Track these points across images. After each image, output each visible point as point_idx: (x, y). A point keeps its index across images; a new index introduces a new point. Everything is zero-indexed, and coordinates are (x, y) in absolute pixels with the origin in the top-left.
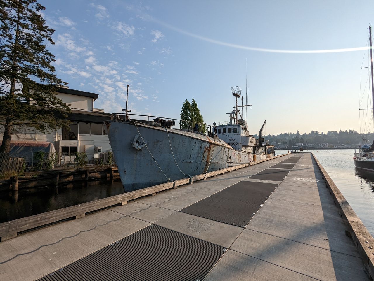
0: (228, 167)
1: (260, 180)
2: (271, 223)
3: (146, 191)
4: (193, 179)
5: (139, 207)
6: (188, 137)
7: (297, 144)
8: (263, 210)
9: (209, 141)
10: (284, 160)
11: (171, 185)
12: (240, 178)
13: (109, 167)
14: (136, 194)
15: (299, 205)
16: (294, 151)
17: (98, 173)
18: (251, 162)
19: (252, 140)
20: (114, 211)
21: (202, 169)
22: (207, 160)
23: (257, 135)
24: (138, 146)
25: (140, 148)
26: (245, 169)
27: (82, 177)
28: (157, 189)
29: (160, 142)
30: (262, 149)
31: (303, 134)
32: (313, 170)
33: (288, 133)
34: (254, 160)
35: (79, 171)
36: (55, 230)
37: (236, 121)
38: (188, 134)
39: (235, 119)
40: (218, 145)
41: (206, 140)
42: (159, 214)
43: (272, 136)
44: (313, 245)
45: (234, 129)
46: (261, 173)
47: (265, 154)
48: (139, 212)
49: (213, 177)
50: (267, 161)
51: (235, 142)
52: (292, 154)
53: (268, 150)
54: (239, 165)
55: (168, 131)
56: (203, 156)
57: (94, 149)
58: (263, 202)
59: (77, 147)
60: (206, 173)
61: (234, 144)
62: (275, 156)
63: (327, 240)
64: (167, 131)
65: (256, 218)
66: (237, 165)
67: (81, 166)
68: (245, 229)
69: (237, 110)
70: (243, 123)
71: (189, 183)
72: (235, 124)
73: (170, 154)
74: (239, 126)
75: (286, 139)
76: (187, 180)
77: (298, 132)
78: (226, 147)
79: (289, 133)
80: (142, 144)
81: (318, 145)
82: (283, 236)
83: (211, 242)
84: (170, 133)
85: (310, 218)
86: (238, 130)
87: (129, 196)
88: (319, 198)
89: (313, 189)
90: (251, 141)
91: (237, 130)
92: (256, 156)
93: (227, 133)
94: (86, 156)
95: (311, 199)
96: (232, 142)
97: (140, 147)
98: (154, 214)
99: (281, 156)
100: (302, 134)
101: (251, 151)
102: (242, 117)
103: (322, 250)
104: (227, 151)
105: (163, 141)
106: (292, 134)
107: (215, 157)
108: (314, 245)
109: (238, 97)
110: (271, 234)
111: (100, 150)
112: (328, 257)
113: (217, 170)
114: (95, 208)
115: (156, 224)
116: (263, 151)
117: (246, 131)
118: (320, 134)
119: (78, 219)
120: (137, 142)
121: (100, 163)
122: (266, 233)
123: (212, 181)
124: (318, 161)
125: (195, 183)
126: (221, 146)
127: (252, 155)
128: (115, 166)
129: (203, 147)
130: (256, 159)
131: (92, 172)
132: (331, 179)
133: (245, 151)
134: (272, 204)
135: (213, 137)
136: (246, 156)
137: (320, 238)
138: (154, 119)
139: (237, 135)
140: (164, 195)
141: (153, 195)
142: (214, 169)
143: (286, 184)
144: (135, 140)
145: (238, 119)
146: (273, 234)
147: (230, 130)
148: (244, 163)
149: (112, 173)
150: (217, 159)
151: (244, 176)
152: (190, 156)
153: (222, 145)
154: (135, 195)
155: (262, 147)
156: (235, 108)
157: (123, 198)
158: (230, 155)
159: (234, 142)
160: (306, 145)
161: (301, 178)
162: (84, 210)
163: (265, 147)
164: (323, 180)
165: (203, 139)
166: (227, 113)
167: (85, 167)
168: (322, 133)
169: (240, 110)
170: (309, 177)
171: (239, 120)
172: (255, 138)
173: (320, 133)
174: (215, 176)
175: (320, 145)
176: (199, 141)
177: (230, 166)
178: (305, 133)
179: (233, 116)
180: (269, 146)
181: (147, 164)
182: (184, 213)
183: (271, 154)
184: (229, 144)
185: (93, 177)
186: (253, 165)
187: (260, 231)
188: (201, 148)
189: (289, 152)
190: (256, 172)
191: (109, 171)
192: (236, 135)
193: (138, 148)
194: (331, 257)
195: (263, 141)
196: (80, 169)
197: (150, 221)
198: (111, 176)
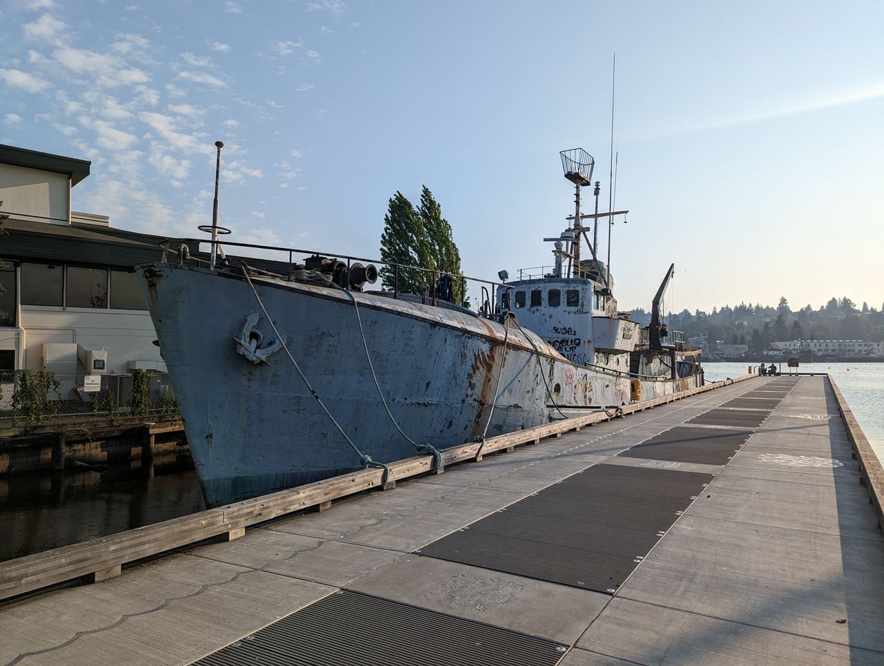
0: (551, 419)
1: (655, 461)
2: (691, 581)
3: (301, 495)
4: (443, 457)
5: (287, 546)
6: (424, 320)
7: (781, 345)
8: (665, 548)
9: (488, 334)
10: (733, 397)
11: (376, 478)
12: (590, 457)
13: (137, 422)
14: (271, 504)
15: (771, 535)
16: (767, 366)
17: (99, 443)
18: (623, 404)
19: (629, 330)
20: (208, 556)
21: (467, 426)
22: (483, 397)
23: (641, 311)
24: (255, 352)
25: (263, 358)
26: (606, 426)
27: (43, 457)
28: (333, 490)
29: (331, 336)
30: (661, 361)
31: (802, 310)
32: (826, 430)
33: (748, 306)
34: (634, 397)
35: (30, 437)
36: (41, 613)
37: (574, 265)
38: (420, 309)
39: (571, 258)
40: (517, 348)
41: (479, 331)
42: (355, 562)
43: (693, 313)
44: (806, 635)
45: (569, 292)
46: (659, 441)
47: (669, 377)
48: (291, 557)
49: (504, 451)
50: (678, 401)
51: (573, 337)
52: (762, 378)
53: (680, 363)
54: (587, 414)
55: (356, 300)
56: (470, 383)
57: (78, 358)
58: (665, 525)
59: (14, 351)
60: (481, 441)
61: (569, 343)
62: (703, 384)
63: (843, 622)
64: (354, 301)
65: (646, 568)
66: (580, 415)
67: (38, 420)
68: (615, 598)
69: (579, 230)
70: (597, 274)
71: (432, 473)
72: (572, 276)
73: (362, 378)
74: (586, 283)
75: (741, 325)
76: (424, 462)
77: (783, 301)
78: (544, 355)
79: (753, 306)
80: (270, 344)
81: (851, 348)
82: (723, 615)
83: (521, 631)
84: (363, 309)
85: (802, 569)
86: (580, 297)
87: (252, 512)
88: (837, 515)
89: (821, 490)
90: (626, 332)
91: (578, 297)
92: (641, 383)
93: (545, 308)
94: (56, 384)
95: (812, 517)
96: (561, 337)
97: (261, 355)
98: (339, 561)
99: (725, 385)
100: (799, 310)
101: (624, 368)
102: (594, 252)
103: (828, 646)
104: (546, 367)
105: (339, 334)
106: (764, 307)
107: (509, 388)
108: (808, 636)
109: (584, 185)
110: (690, 610)
111: (99, 365)
112: (843, 661)
113: (512, 429)
114: (150, 550)
115: (350, 589)
116: (663, 366)
117: (608, 299)
118: (856, 308)
119: (103, 581)
120: (254, 336)
121: (106, 407)
122: (675, 607)
123: (503, 464)
124: (845, 402)
125: (449, 470)
126: (527, 350)
127: (628, 382)
128: (160, 418)
129: (470, 355)
130: (643, 395)
131: (78, 442)
132: (876, 457)
133: (605, 367)
134: (694, 531)
135: (502, 321)
136: (607, 383)
137: (827, 617)
138: (307, 260)
139: (580, 312)
140: (354, 508)
141: (321, 508)
142: (505, 428)
143: (738, 474)
144: (247, 331)
145: (582, 258)
146: (695, 611)
147: (554, 298)
148: (603, 406)
149: (149, 442)
150: (513, 393)
151: (604, 448)
152: (428, 384)
153: (531, 347)
154: (267, 508)
155: (661, 353)
156: (573, 221)
157: (232, 518)
158: (555, 382)
159: (567, 336)
160: (812, 347)
161: (787, 457)
162: (119, 554)
163: (671, 353)
164: (855, 463)
165: (469, 328)
166: (545, 240)
167: (50, 423)
168: (865, 305)
169: (588, 229)
170: (810, 453)
171: (587, 261)
172: (636, 323)
173: (859, 307)
174: (510, 449)
175: (857, 349)
176: (457, 335)
177: (555, 417)
178: (809, 307)
179: (564, 249)
180: (686, 350)
181: (285, 411)
182: (429, 558)
183: (692, 379)
184: (553, 344)
185: (82, 459)
186: (631, 414)
187: (658, 603)
188: (463, 356)
189: (750, 372)
190: (643, 437)
191: (140, 435)
192: (574, 312)
193: (254, 359)
194: (849, 662)
195: (664, 333)
196: (36, 432)
197: (331, 582)
198: (147, 456)
